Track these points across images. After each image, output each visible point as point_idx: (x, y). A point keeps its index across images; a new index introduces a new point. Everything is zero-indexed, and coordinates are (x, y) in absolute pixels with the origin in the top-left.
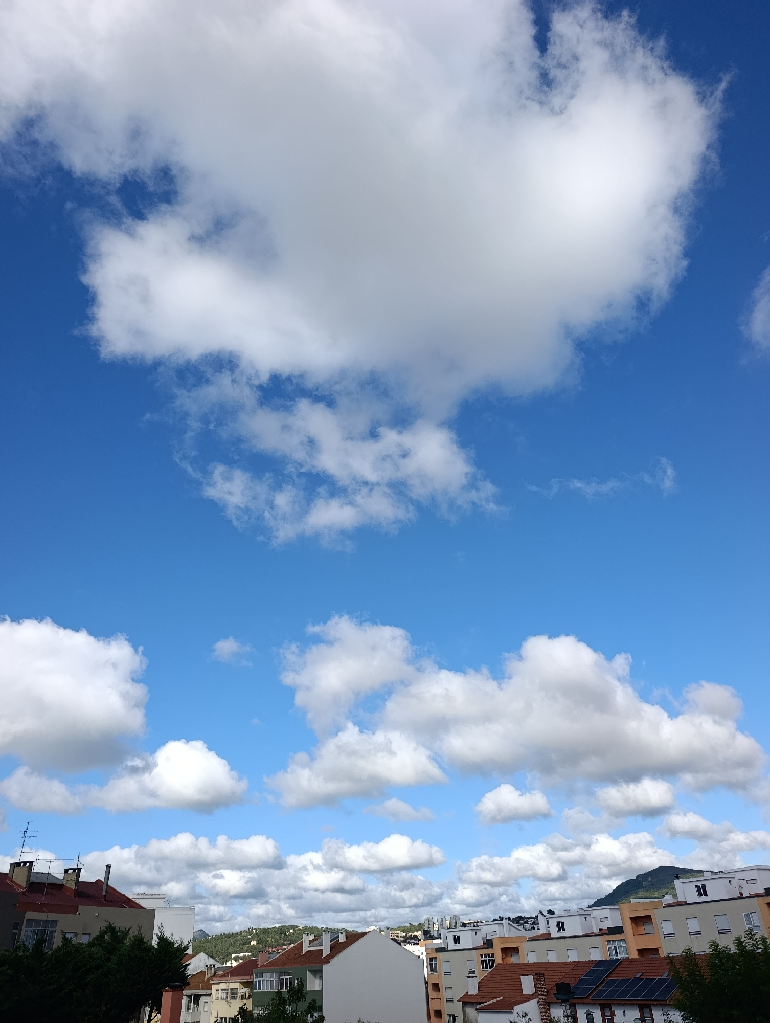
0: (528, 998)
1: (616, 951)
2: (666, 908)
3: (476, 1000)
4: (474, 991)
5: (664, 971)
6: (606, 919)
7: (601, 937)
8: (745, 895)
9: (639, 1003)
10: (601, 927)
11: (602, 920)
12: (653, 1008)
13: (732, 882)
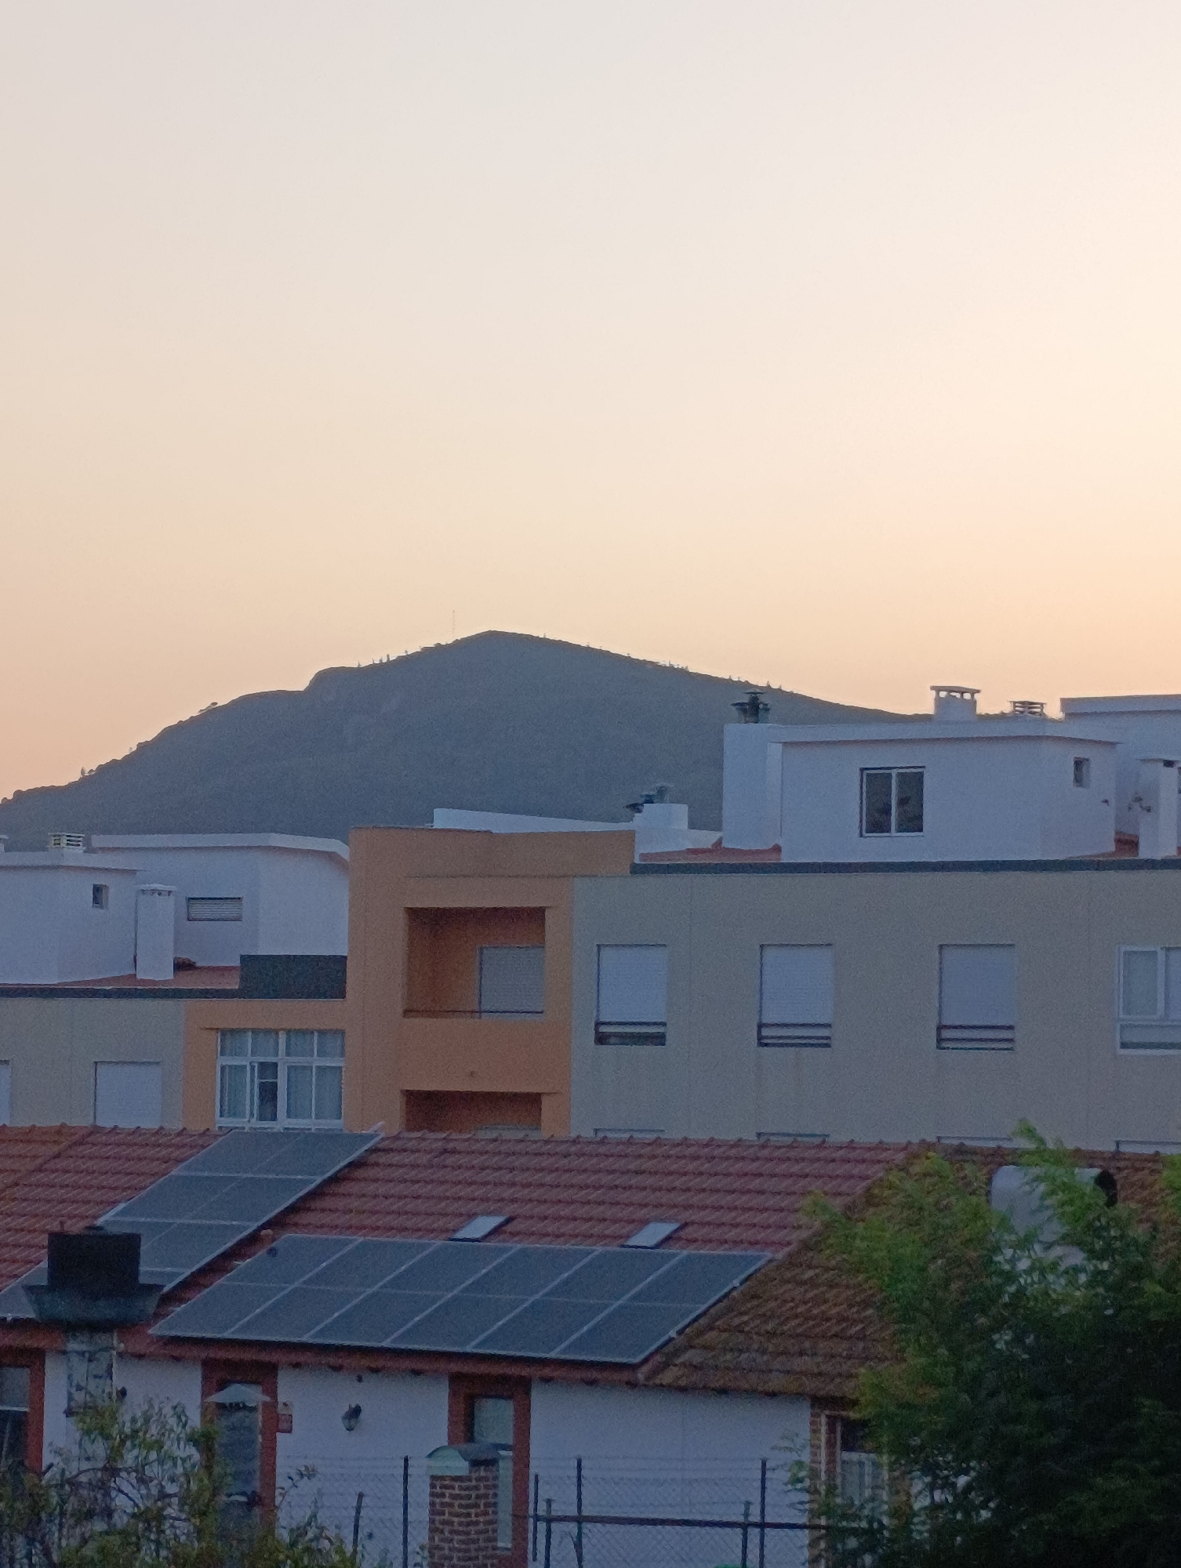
1: (268, 1093)
2: (652, 880)
5: (641, 1213)
6: (228, 910)
7: (185, 1004)
8: (1144, 853)
9: (455, 1367)
10: (184, 956)
11: (198, 910)
12: (541, 1401)
13: (1094, 772)
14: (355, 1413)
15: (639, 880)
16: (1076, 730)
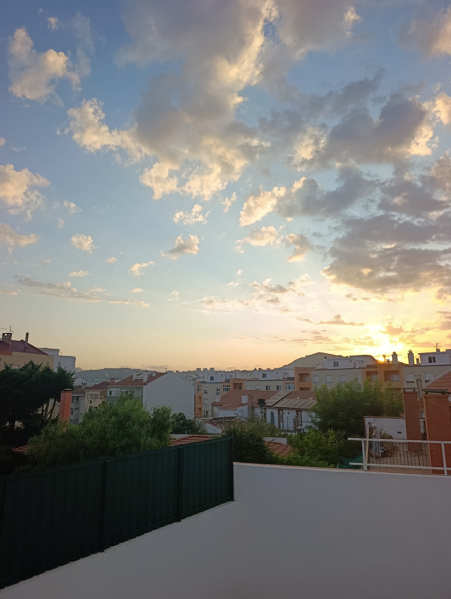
0: (244, 405)
1: (289, 388)
3: (219, 405)
4: (218, 400)
6: (287, 374)
7: (283, 381)
8: (356, 368)
9: (296, 409)
10: (284, 377)
11: (285, 374)
12: (302, 412)
13: (352, 361)
14: (289, 413)
15: (317, 371)
16: (351, 358)
